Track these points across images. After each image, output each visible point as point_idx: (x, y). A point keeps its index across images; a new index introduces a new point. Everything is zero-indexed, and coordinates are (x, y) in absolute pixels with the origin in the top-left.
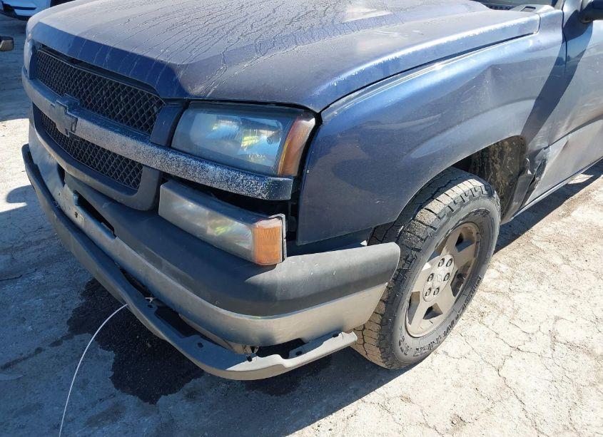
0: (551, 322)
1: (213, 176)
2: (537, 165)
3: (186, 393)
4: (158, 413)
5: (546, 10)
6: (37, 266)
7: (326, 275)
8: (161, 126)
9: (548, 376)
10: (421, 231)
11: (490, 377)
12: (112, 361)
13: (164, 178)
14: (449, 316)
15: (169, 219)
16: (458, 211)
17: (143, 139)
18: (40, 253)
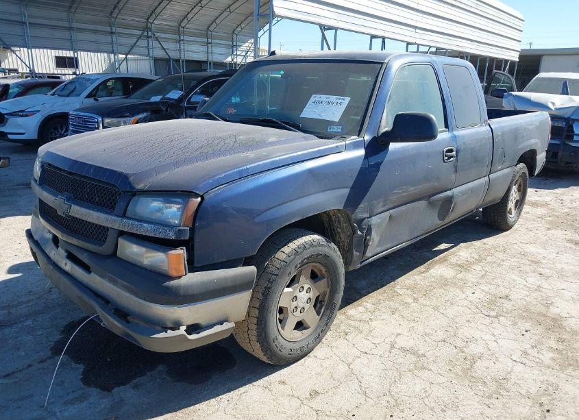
0: (393, 337)
1: (146, 229)
2: (364, 229)
3: (133, 385)
4: (112, 396)
5: (354, 138)
6: (27, 316)
7: (210, 282)
8: (120, 206)
9: (382, 367)
10: (277, 263)
11: (343, 369)
12: (82, 370)
13: (122, 234)
14: (316, 330)
15: (123, 258)
16: (302, 252)
17: (110, 214)
18: (30, 308)
